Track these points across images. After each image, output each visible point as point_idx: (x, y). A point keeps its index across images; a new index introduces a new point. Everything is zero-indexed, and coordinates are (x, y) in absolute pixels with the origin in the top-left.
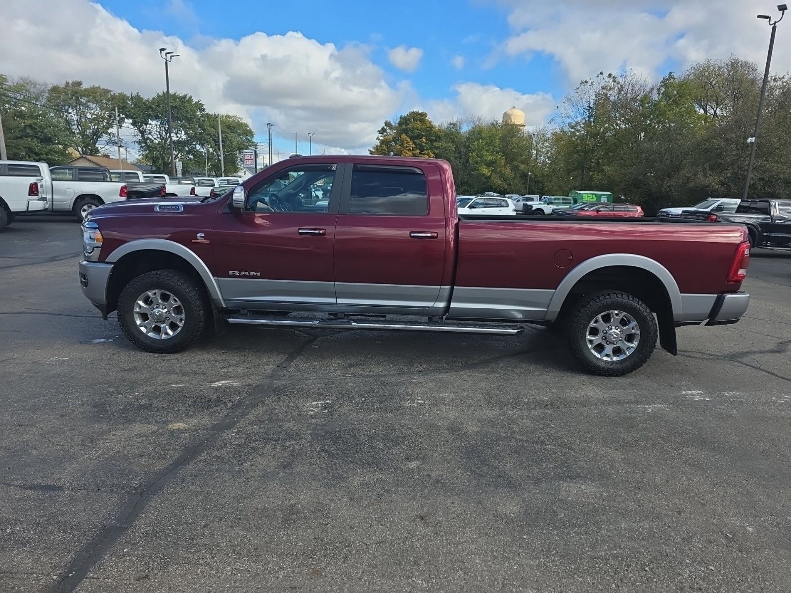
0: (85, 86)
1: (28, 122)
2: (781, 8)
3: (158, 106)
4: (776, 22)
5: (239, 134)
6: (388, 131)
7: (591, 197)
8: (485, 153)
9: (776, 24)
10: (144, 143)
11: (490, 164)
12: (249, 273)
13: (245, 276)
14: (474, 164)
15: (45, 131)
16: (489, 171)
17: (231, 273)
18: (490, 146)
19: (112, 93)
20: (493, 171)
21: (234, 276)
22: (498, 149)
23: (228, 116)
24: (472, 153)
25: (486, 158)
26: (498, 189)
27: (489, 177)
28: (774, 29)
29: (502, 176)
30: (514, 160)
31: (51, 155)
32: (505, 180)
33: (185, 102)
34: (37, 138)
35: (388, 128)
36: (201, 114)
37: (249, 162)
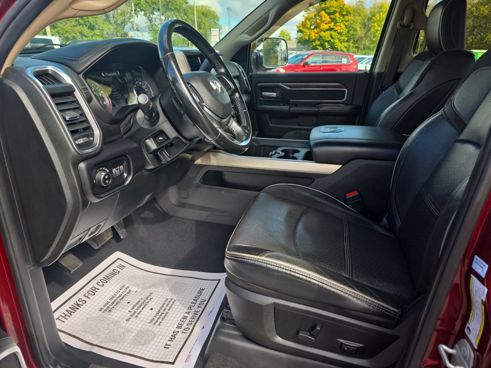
10: (152, 27)
36: (186, 5)
37: (215, 37)
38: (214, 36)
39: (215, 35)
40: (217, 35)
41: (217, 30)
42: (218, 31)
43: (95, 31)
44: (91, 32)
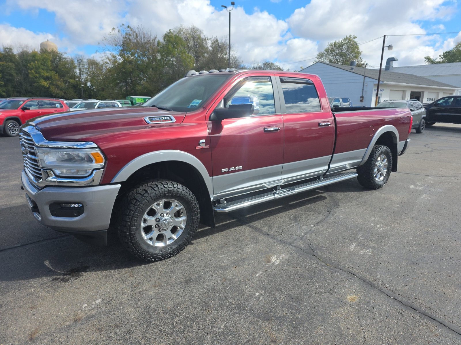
2: (232, 3)
4: (230, 11)
7: (141, 100)
8: (41, 71)
9: (231, 11)
11: (47, 79)
12: (235, 168)
13: (233, 171)
14: (34, 79)
16: (47, 84)
17: (223, 170)
18: (44, 66)
20: (50, 84)
21: (225, 173)
22: (51, 68)
24: (31, 70)
25: (43, 74)
26: (57, 96)
27: (49, 88)
28: (230, 13)
29: (57, 87)
30: (64, 76)
32: (61, 90)
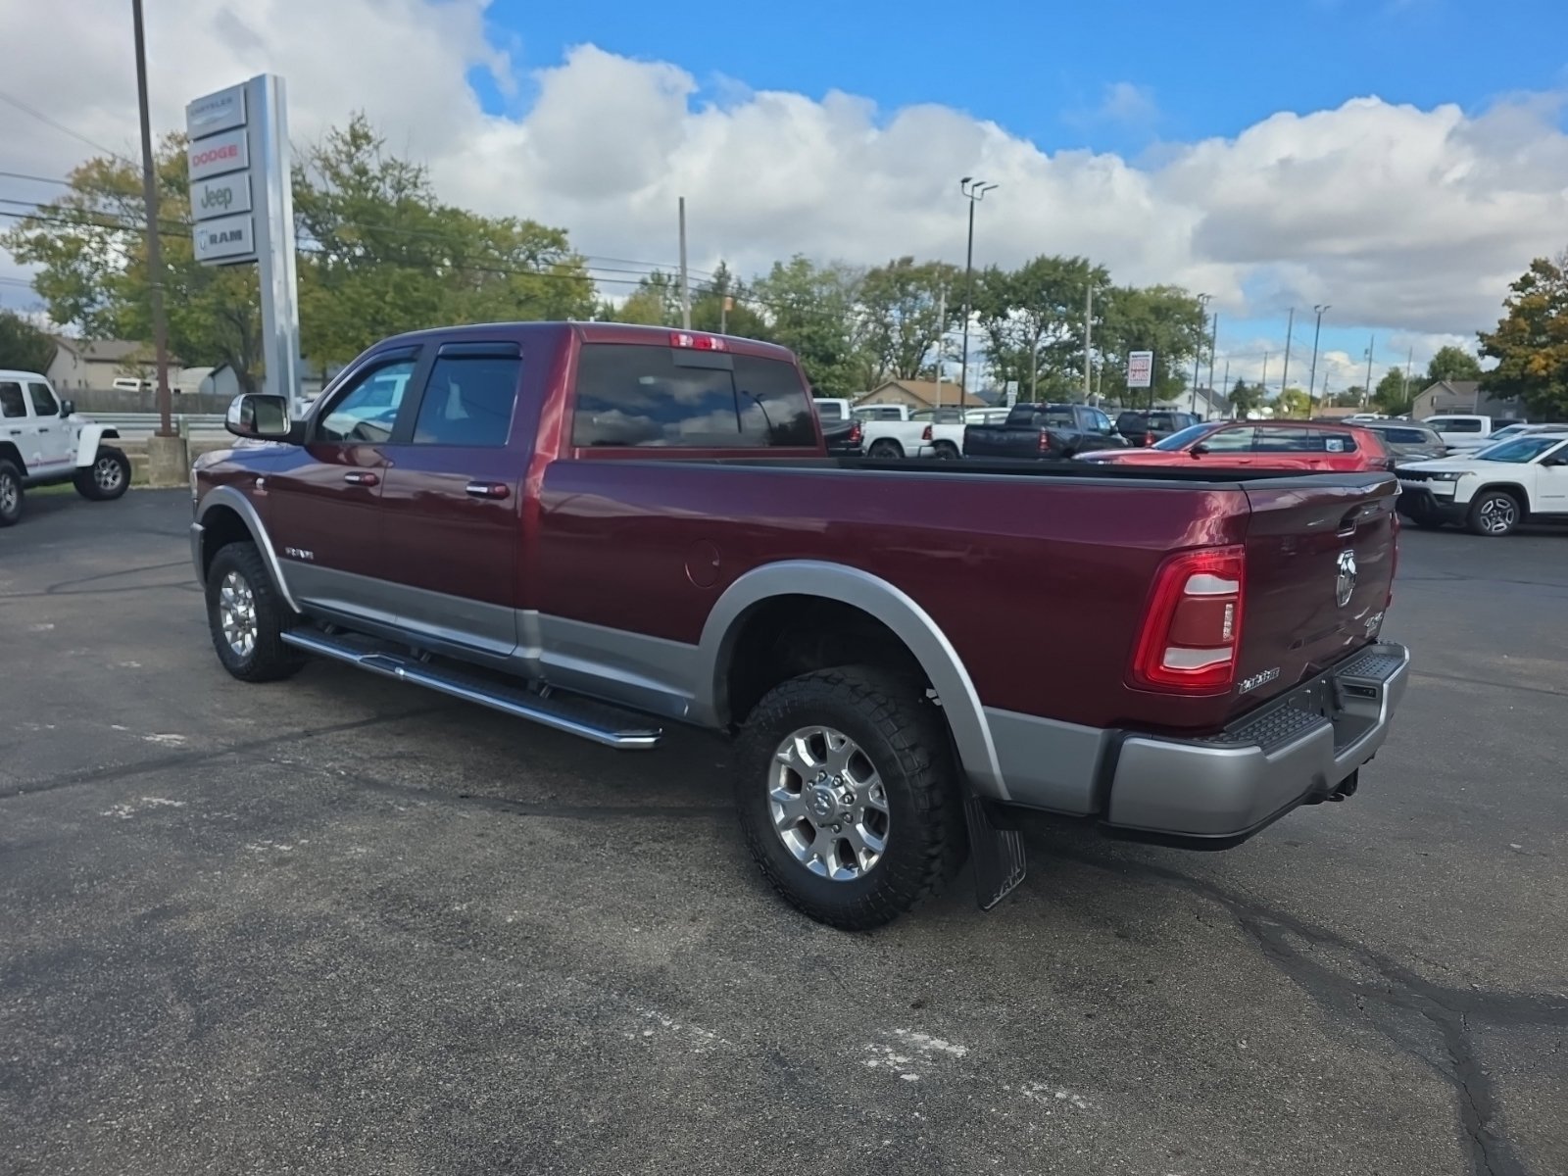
0: (917, 263)
1: (805, 331)
3: (1025, 284)
5: (1178, 322)
6: (1540, 284)
10: (997, 353)
12: (304, 553)
13: (300, 559)
15: (827, 343)
17: (288, 551)
19: (956, 271)
21: (291, 557)
23: (1160, 289)
31: (830, 381)
33: (1073, 271)
34: (816, 355)
35: (1538, 276)
36: (1103, 289)
37: (1138, 375)
38: (1135, 371)
39: (1139, 370)
40: (1147, 370)
41: (1147, 356)
42: (1150, 358)
43: (834, 367)
44: (824, 370)
